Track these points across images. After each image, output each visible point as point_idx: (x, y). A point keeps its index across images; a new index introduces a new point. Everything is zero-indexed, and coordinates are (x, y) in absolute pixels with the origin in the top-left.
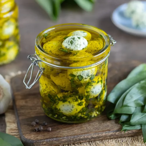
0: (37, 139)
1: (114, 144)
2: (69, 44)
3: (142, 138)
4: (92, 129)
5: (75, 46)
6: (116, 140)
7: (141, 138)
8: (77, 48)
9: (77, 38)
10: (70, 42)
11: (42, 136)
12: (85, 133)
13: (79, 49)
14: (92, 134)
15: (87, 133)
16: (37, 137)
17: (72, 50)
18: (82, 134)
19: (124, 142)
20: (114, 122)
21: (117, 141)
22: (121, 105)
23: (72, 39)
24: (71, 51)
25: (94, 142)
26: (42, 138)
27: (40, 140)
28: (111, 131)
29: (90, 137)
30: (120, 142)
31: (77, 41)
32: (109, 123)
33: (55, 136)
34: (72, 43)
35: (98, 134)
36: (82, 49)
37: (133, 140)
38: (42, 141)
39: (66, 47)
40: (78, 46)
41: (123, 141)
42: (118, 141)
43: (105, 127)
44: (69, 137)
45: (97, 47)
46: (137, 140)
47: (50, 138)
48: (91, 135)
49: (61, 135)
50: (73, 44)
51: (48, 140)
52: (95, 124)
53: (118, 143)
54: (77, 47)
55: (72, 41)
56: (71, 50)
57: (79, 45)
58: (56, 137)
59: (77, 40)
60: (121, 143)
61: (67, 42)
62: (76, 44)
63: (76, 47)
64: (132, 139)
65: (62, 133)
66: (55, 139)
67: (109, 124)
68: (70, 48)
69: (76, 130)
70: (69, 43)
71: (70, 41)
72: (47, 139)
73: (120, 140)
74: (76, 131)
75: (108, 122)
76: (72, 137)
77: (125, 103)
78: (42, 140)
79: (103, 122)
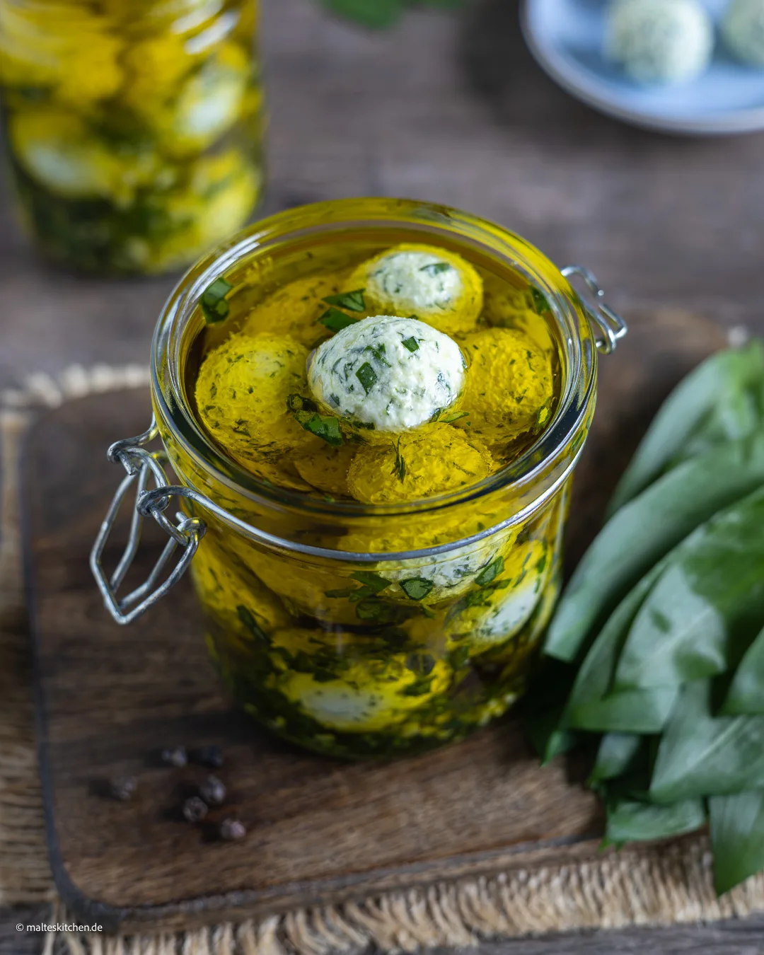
0: (136, 897)
1: (558, 913)
2: (352, 388)
3: (707, 859)
4: (439, 824)
5: (386, 400)
6: (568, 879)
7: (700, 860)
8: (398, 414)
9: (402, 349)
10: (359, 374)
11: (166, 875)
12: (400, 861)
13: (411, 421)
14: (441, 863)
15: (411, 861)
16: (140, 879)
17: (371, 426)
18: (386, 864)
19: (609, 886)
20: (558, 774)
21: (574, 880)
22: (603, 682)
23: (368, 357)
24: (362, 432)
25: (447, 890)
26: (165, 894)
27: (156, 906)
28: (541, 842)
29: (426, 877)
30: (587, 889)
31: (398, 370)
32: (533, 780)
33: (238, 881)
34: (367, 378)
35: (474, 861)
36: (426, 416)
37: (656, 873)
38: (165, 910)
39: (336, 400)
40: (408, 400)
41: (602, 884)
42: (580, 881)
43: (513, 812)
44: (314, 885)
45: (520, 390)
46: (677, 871)
47: (209, 894)
48: (435, 866)
49: (271, 873)
50: (377, 387)
51: (199, 905)
52: (456, 789)
53: (579, 900)
54: (400, 407)
55: (366, 365)
56: (359, 425)
57: (410, 393)
58: (242, 888)
59: (402, 365)
60: (594, 894)
61: (340, 368)
62: (394, 386)
63: (392, 411)
64: (650, 871)
65: (277, 855)
66: (234, 898)
67: (531, 787)
68: (358, 408)
69: (351, 830)
70: (354, 380)
71: (356, 368)
72: (191, 897)
73: (590, 873)
74: (352, 839)
75: (530, 773)
76: (331, 884)
77: (625, 672)
78: (163, 904)
79: (504, 776)
